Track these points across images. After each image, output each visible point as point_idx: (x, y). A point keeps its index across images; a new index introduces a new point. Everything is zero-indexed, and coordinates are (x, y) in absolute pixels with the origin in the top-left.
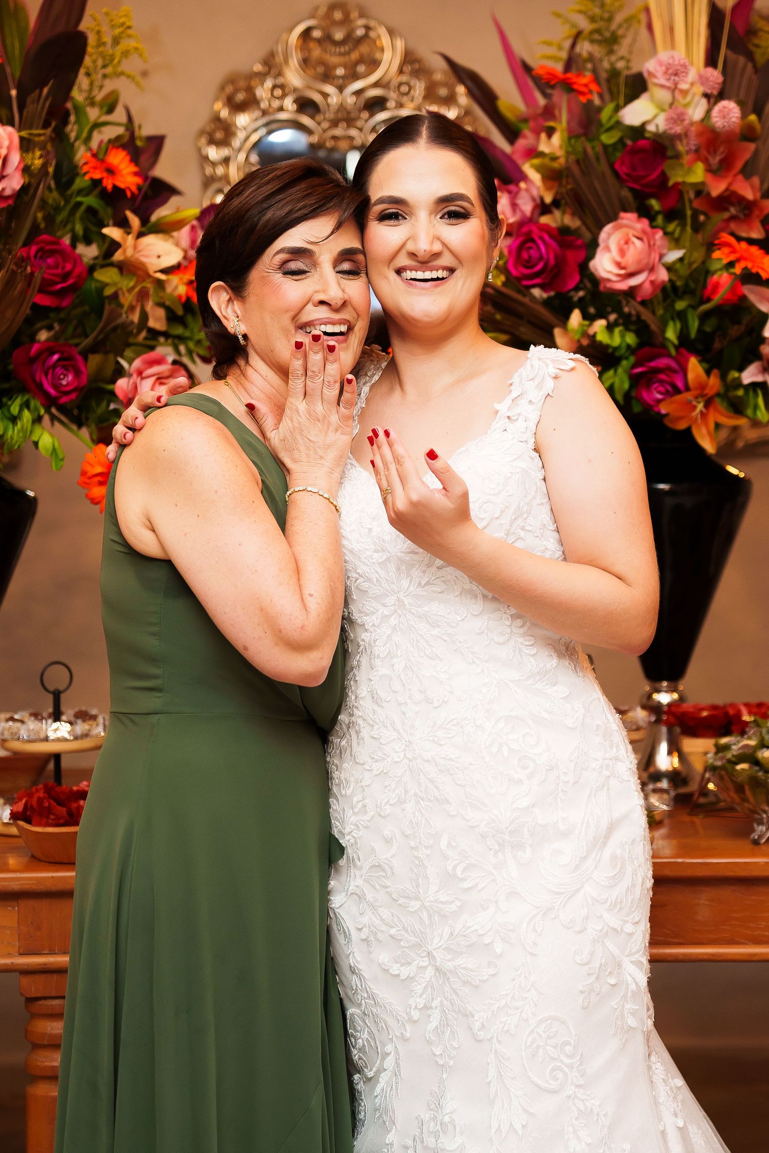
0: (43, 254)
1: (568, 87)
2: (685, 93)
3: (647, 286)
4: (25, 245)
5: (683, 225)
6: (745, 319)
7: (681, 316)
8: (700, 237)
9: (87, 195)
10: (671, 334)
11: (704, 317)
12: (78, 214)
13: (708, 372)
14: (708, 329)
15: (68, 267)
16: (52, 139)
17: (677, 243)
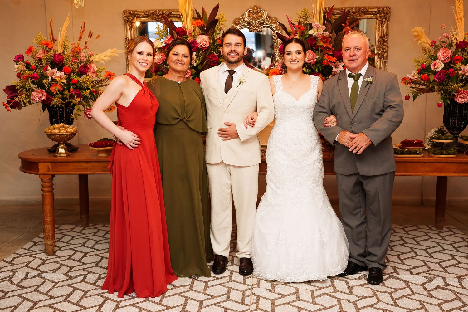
0: (212, 57)
1: (299, 28)
2: (319, 29)
3: (313, 62)
4: (208, 55)
5: (319, 52)
6: (329, 68)
7: (318, 67)
8: (322, 54)
9: (217, 46)
10: (317, 70)
11: (322, 67)
12: (216, 49)
13: (323, 77)
14: (323, 69)
15: (216, 59)
16: (213, 37)
17: (318, 55)
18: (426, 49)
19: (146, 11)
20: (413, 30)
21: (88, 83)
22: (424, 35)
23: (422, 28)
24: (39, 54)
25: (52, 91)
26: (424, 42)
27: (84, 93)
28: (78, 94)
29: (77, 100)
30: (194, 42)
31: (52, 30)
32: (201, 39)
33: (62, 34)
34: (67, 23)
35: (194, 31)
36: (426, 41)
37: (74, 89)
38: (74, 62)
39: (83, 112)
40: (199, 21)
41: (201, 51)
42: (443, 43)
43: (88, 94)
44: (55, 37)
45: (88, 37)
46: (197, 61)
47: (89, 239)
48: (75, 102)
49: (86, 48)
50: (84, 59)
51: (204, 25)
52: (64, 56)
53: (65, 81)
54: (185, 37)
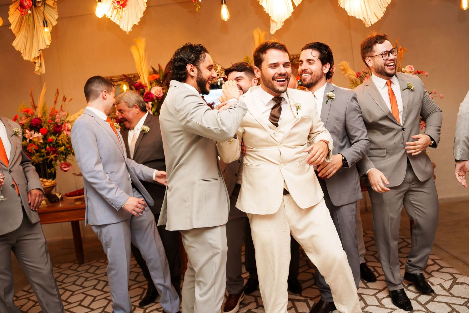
18: (353, 80)
19: (121, 76)
20: (339, 65)
21: (63, 140)
22: (349, 68)
23: (346, 62)
24: (22, 121)
25: (30, 151)
26: (350, 75)
27: (59, 150)
28: (53, 151)
29: (52, 157)
30: (149, 93)
31: (33, 99)
32: (156, 90)
33: (41, 101)
34: (44, 90)
35: (151, 84)
36: (352, 73)
37: (50, 147)
38: (51, 124)
39: (59, 166)
40: (154, 75)
41: (156, 101)
42: (366, 73)
43: (63, 150)
44: (36, 104)
45: (63, 101)
46: (153, 110)
47: (80, 277)
48: (50, 158)
49: (62, 110)
50: (58, 120)
51: (158, 78)
52: (42, 119)
53: (42, 141)
54: (142, 90)
